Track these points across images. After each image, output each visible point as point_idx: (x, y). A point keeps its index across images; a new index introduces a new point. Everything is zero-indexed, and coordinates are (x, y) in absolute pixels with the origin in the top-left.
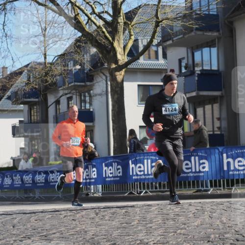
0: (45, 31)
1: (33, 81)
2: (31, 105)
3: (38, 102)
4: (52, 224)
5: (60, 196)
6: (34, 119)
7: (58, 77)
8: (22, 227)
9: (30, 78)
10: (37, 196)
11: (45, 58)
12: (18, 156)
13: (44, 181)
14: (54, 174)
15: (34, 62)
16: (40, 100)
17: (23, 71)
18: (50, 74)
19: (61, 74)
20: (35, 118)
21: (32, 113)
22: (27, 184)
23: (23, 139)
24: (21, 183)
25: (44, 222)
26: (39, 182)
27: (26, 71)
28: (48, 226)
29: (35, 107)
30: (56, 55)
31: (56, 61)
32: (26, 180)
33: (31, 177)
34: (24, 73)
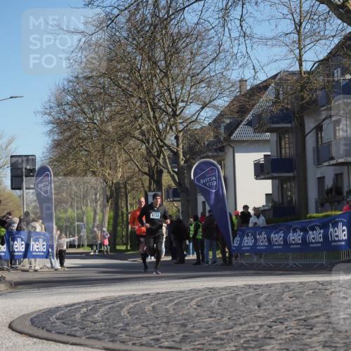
0: (300, 26)
1: (284, 99)
2: (281, 133)
3: (291, 128)
4: (313, 303)
5: (324, 263)
6: (285, 153)
7: (319, 93)
8: (270, 307)
9: (279, 94)
10: (291, 263)
11: (301, 65)
12: (263, 206)
13: (300, 242)
14: (315, 232)
15: (284, 71)
16: (294, 125)
17: (270, 85)
18: (308, 88)
19: (323, 88)
20: (288, 151)
21: (283, 144)
22: (276, 245)
23: (270, 182)
24: (267, 244)
25: (301, 300)
26: (293, 242)
27: (273, 85)
28: (307, 306)
29: (287, 136)
30: (317, 60)
31: (316, 68)
32: (275, 239)
33: (282, 235)
34: (271, 87)
